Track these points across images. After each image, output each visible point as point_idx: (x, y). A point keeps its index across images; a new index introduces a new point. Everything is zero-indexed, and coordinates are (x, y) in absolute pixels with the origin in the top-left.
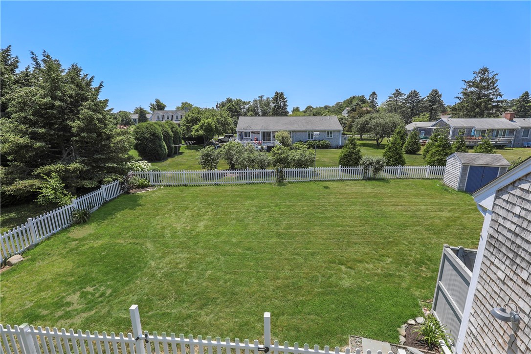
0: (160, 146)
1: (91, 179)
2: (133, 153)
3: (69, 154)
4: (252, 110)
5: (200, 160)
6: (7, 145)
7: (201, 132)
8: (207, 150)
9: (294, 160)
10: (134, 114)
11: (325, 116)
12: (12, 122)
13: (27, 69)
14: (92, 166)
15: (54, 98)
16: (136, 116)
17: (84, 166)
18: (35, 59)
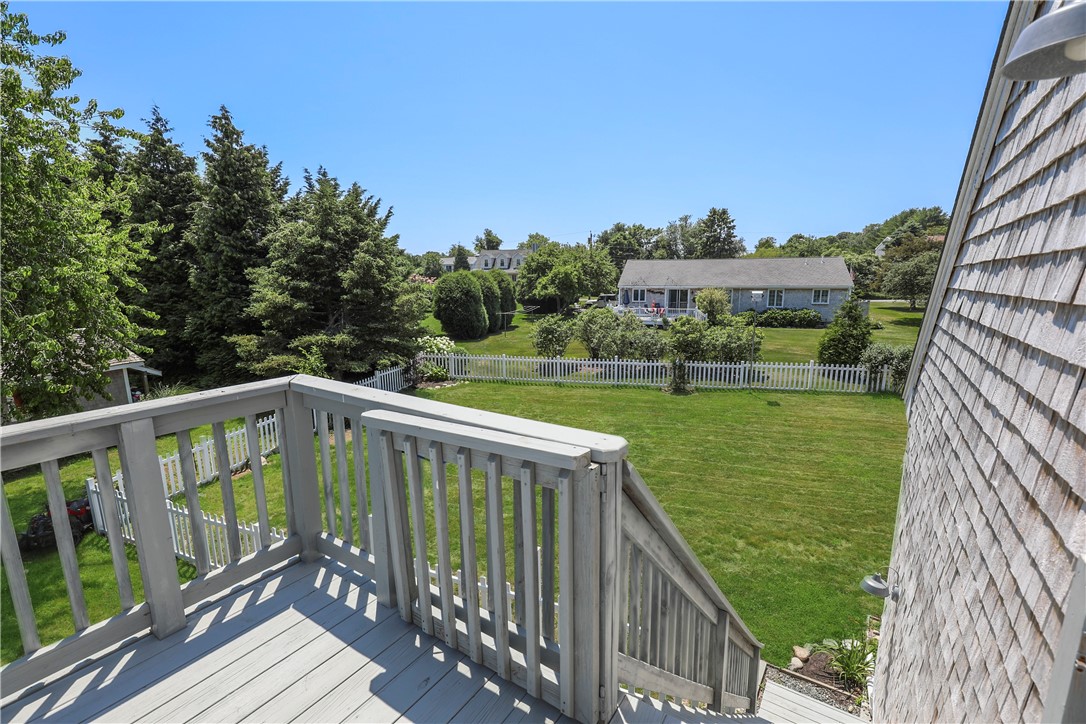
0: (476, 313)
1: (361, 359)
2: (431, 322)
3: (336, 321)
4: (664, 247)
5: (535, 340)
6: (263, 305)
7: (551, 290)
8: (550, 320)
9: (714, 345)
10: (450, 256)
11: (826, 256)
12: (272, 273)
13: (298, 194)
14: (365, 340)
15: (324, 236)
16: (451, 261)
17: (353, 340)
18: (308, 179)
